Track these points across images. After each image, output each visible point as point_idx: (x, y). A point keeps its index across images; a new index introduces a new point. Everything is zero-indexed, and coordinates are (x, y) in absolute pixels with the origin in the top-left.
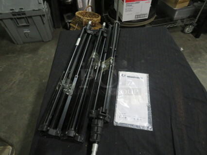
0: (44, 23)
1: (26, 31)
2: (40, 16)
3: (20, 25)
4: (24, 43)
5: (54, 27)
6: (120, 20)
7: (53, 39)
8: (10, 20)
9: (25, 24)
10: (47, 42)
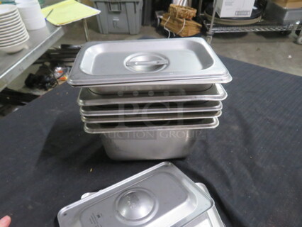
0: (135, 12)
1: (116, 19)
2: (134, 2)
3: (112, 10)
4: (110, 33)
5: (143, 24)
6: (217, 16)
7: (140, 33)
8: (103, 4)
9: (117, 10)
10: (132, 35)
